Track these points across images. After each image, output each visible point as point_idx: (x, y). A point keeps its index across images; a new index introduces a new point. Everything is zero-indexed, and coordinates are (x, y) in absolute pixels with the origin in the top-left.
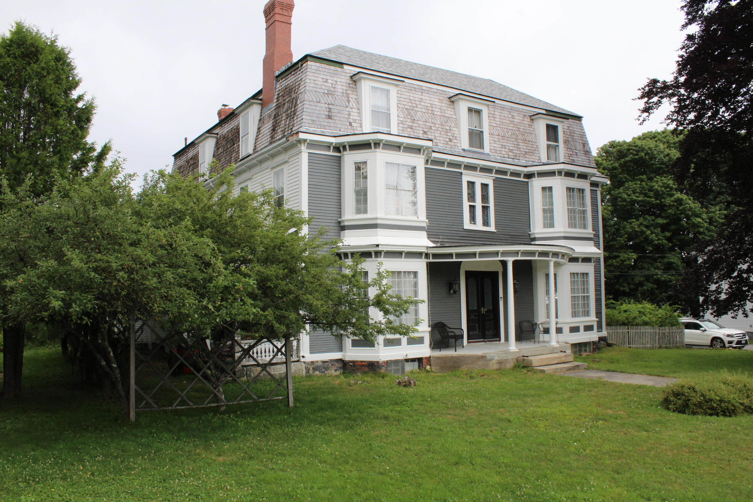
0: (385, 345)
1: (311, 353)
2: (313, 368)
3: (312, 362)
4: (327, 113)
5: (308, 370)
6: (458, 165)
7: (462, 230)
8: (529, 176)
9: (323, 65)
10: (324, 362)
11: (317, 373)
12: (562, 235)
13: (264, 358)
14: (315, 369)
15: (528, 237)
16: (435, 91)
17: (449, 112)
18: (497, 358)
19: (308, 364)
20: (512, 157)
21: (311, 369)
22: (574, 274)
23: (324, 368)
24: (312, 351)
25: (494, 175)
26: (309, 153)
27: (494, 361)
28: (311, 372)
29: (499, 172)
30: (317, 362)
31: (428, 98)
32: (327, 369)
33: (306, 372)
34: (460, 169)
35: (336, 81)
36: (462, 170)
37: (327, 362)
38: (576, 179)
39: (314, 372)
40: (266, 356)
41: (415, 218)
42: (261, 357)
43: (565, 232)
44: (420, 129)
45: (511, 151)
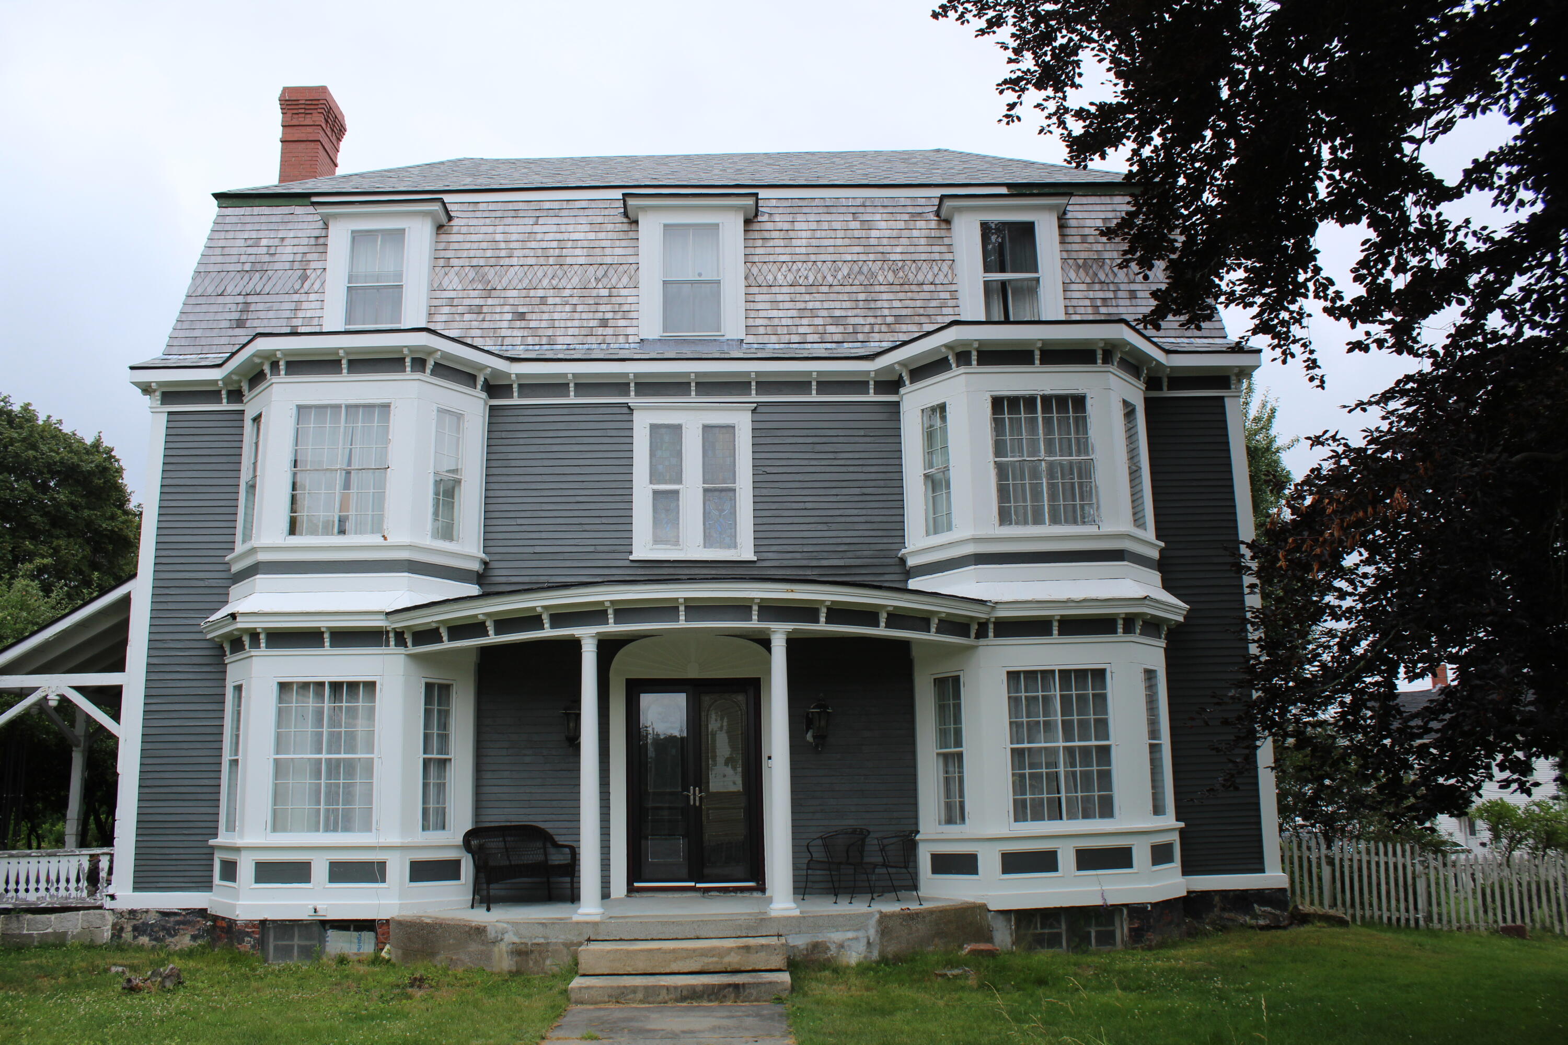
0: (259, 879)
1: (136, 889)
2: (135, 928)
3: (132, 912)
4: (236, 316)
5: (118, 930)
6: (619, 386)
7: (627, 563)
8: (891, 384)
9: (256, 210)
10: (165, 914)
11: (144, 940)
12: (970, 549)
13: (22, 894)
14: (138, 930)
15: (897, 569)
16: (584, 204)
17: (617, 252)
18: (511, 937)
19: (121, 914)
20: (837, 338)
21: (129, 928)
22: (1017, 673)
23: (164, 928)
24: (139, 885)
25: (754, 397)
26: (169, 413)
27: (503, 946)
28: (127, 935)
29: (767, 385)
30: (147, 911)
31: (554, 228)
32: (172, 932)
33: (113, 935)
34: (627, 394)
35: (283, 239)
36: (632, 400)
37: (175, 914)
38: (1037, 367)
39: (135, 937)
40: (27, 890)
41: (377, 540)
42: (17, 891)
43: (976, 540)
44: (507, 309)
45: (837, 321)
